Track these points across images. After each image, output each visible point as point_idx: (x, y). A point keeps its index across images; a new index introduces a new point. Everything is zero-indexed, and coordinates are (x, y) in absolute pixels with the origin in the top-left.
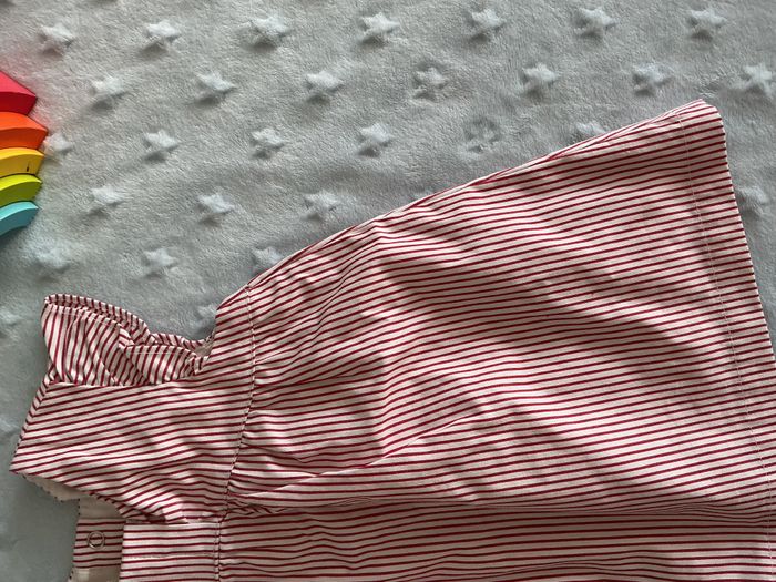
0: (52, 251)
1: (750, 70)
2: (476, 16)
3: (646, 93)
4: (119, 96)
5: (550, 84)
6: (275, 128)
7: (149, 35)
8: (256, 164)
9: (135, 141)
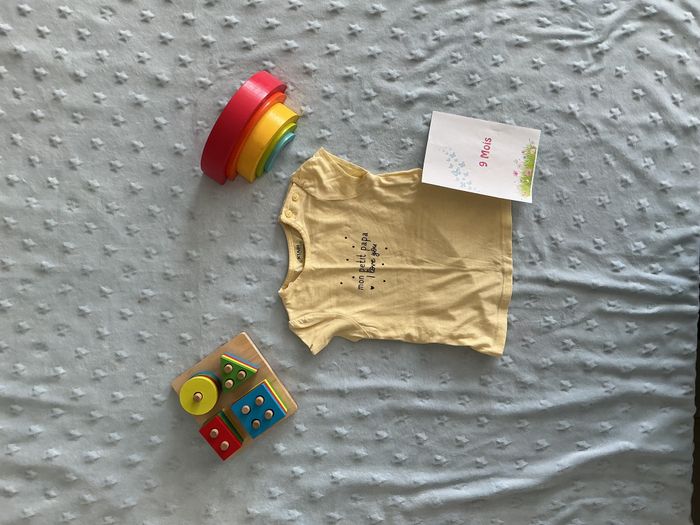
1: (572, 106)
4: (333, 94)
5: (497, 105)
6: (392, 112)
8: (384, 125)
9: (338, 112)
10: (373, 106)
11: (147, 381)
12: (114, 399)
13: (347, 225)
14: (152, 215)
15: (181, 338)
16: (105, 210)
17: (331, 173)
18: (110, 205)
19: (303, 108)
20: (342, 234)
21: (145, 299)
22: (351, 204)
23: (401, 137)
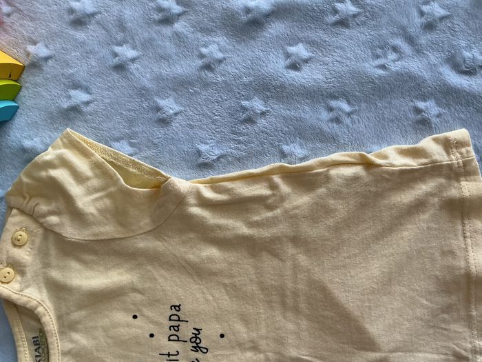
0: (35, 139)
4: (93, 15)
5: (442, 18)
6: (218, 45)
8: (202, 74)
9: (105, 52)
10: (177, 35)
13: (135, 290)
17: (95, 182)
19: (31, 48)
20: (126, 310)
22: (142, 244)
23: (241, 97)
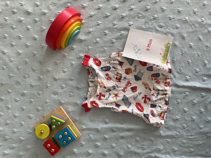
0: (83, 38)
2: (147, 7)
3: (170, 19)
5: (157, 17)
6: (116, 21)
7: (98, 6)
8: (113, 26)
9: (95, 22)
11: (25, 125)
12: (13, 132)
14: (26, 63)
15: (37, 109)
16: (9, 61)
18: (11, 59)
21: (24, 94)
